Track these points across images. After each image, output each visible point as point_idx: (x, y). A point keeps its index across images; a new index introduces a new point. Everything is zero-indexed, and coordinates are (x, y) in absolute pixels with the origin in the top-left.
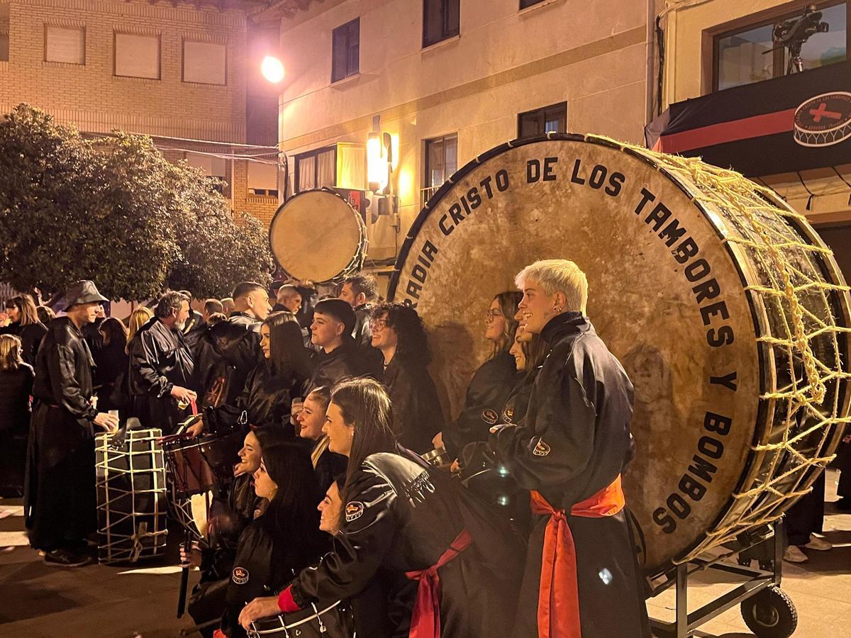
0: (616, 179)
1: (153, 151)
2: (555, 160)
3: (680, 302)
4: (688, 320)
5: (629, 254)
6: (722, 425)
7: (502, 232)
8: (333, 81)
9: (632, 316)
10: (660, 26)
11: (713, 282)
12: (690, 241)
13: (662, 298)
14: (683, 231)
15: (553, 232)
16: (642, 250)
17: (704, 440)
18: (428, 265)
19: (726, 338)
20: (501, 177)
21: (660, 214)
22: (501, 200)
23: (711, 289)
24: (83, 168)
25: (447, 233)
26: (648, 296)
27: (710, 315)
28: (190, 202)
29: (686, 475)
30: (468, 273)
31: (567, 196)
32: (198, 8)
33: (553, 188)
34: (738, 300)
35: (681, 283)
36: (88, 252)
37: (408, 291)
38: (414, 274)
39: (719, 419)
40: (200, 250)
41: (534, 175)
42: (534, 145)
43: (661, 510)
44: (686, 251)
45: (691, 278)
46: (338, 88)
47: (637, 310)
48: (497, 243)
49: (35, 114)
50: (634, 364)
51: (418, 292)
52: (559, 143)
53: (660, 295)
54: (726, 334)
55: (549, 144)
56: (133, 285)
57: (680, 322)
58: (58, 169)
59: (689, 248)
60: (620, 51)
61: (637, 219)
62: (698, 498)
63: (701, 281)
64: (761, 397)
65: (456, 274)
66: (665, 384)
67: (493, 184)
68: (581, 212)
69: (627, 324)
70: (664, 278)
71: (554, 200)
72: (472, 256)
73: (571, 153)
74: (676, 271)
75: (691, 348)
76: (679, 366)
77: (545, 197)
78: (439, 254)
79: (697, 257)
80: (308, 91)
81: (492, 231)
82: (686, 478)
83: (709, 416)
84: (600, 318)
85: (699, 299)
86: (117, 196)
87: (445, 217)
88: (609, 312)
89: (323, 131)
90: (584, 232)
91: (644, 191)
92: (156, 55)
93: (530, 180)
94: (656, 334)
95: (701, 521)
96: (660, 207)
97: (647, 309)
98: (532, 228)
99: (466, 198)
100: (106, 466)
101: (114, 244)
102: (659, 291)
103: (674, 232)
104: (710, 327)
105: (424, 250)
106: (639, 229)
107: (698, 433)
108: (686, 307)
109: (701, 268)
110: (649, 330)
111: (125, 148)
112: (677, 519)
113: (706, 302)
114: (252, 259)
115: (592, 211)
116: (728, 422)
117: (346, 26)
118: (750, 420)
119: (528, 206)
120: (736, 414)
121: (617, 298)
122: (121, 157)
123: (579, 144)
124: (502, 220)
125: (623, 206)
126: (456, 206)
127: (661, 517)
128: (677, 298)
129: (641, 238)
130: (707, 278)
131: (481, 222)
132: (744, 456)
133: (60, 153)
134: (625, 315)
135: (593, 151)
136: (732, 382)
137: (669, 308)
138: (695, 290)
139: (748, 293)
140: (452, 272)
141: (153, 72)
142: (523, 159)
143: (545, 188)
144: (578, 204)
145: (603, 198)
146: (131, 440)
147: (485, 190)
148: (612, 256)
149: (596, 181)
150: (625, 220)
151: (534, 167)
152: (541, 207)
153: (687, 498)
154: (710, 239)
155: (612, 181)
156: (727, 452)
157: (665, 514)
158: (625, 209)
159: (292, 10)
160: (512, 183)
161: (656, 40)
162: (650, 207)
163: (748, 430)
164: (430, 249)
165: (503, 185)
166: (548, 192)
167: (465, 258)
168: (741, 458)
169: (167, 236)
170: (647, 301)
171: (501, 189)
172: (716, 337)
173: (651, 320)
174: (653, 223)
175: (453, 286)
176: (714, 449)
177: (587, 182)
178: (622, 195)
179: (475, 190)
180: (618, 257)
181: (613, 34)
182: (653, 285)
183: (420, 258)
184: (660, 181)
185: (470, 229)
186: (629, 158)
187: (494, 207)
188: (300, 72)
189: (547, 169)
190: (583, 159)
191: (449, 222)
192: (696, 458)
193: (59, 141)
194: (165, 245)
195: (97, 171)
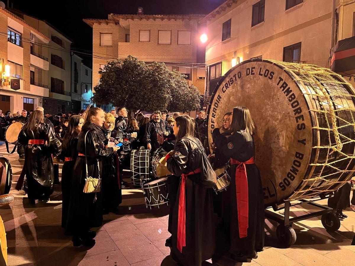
0: (272, 74)
1: (165, 67)
2: (254, 68)
3: (289, 115)
4: (292, 121)
5: (275, 99)
6: (301, 156)
7: (239, 92)
8: (222, 41)
9: (275, 119)
10: (337, 12)
11: (300, 108)
12: (293, 94)
13: (284, 114)
14: (291, 91)
15: (253, 92)
16: (279, 97)
17: (295, 161)
18: (219, 103)
19: (303, 127)
20: (239, 74)
21: (285, 85)
22: (239, 82)
23: (299, 111)
24: (145, 73)
25: (224, 92)
26: (280, 113)
27: (298, 119)
28: (175, 82)
29: (289, 172)
30: (229, 105)
31: (258, 80)
32: (183, 21)
33: (254, 77)
34: (307, 115)
35: (290, 109)
36: (146, 98)
37: (213, 111)
38: (215, 105)
39: (300, 154)
40: (178, 97)
41: (248, 73)
42: (248, 63)
43: (281, 183)
44: (292, 98)
45: (293, 107)
46: (224, 43)
47: (277, 117)
48: (238, 95)
49: (133, 58)
50: (275, 135)
51: (216, 111)
52: (256, 62)
53: (283, 112)
54: (303, 126)
55: (253, 62)
56: (158, 108)
57: (289, 121)
59: (293, 97)
60: (322, 22)
61: (278, 87)
62: (292, 180)
63: (296, 108)
64: (313, 147)
65: (226, 105)
66: (284, 142)
67: (237, 76)
68: (261, 85)
69: (274, 122)
70: (285, 107)
71: (254, 81)
72: (231, 100)
73: (259, 65)
74: (289, 104)
75: (292, 130)
76: (288, 136)
77: (251, 80)
78: (222, 99)
79: (295, 100)
80: (215, 45)
81: (236, 91)
82: (289, 173)
83: (297, 153)
84: (266, 120)
85: (295, 114)
87: (223, 87)
88: (269, 118)
89: (219, 57)
90: (262, 92)
91: (280, 78)
92: (170, 37)
93: (247, 75)
94: (282, 125)
95: (293, 187)
96: (285, 83)
97: (279, 117)
98: (247, 90)
99: (229, 81)
100: (133, 159)
101: (153, 96)
102: (283, 111)
103: (288, 91)
104: (298, 123)
105: (218, 98)
106: (278, 91)
107: (293, 158)
108: (291, 116)
109: (296, 104)
110: (280, 124)
111: (157, 67)
112: (286, 186)
113: (297, 115)
114: (194, 100)
115: (264, 85)
116: (303, 155)
117: (227, 22)
118: (309, 155)
119: (247, 83)
120: (305, 153)
121: (271, 113)
122: (156, 69)
123: (261, 62)
124: (239, 88)
125: (273, 83)
126: (227, 83)
127: (281, 185)
128: (289, 113)
129: (278, 93)
130: (298, 107)
131: (233, 89)
132: (307, 167)
133: (139, 69)
134: (273, 119)
135: (265, 64)
136: (304, 142)
137: (286, 117)
138: (294, 111)
139: (310, 112)
140: (225, 105)
141: (169, 42)
142: (245, 68)
143: (251, 77)
144: (260, 82)
145: (268, 80)
146: (141, 153)
147: (234, 78)
148: (270, 99)
149: (266, 75)
150: (274, 88)
151: (248, 70)
152: (250, 84)
153: (289, 179)
154: (299, 94)
155: (270, 74)
156: (302, 165)
157: (283, 184)
158: (274, 84)
159: (210, 18)
160: (242, 76)
161: (335, 18)
162: (282, 83)
163: (309, 158)
164: (219, 97)
165: (240, 76)
166: (252, 78)
167: (229, 100)
168: (306, 168)
169: (168, 93)
170: (280, 114)
171: (239, 78)
172: (300, 127)
173: (280, 121)
174: (282, 88)
175: (225, 109)
176: (298, 164)
177: (263, 75)
178: (273, 79)
179: (232, 78)
180: (271, 100)
181: (319, 16)
182: (282, 109)
183: (217, 100)
184: (285, 74)
185: (230, 91)
186: (276, 67)
187: (237, 84)
188: (212, 38)
189: (252, 71)
190: (262, 67)
191: (225, 89)
192: (292, 167)
193: (139, 66)
194: (167, 96)
195: (149, 74)
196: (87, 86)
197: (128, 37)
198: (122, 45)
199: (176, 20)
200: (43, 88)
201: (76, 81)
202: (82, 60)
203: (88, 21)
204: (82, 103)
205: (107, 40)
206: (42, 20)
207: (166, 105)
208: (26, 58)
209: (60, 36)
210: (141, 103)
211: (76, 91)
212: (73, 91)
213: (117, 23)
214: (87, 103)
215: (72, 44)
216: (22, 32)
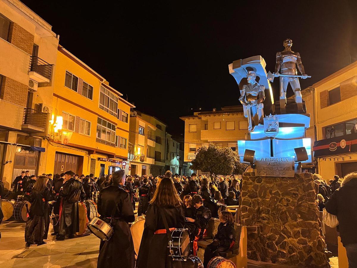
10: (315, 126)
24: (220, 153)
40: (239, 166)
58: (216, 154)
86: (225, 159)
92: (234, 125)
101: (225, 166)
122: (226, 151)
133: (217, 151)
141: (233, 128)
169: (233, 164)
193: (216, 149)
194: (232, 166)
195: (222, 154)
196: (173, 154)
197: (206, 125)
198: (203, 132)
199: (237, 115)
200: (152, 159)
201: (168, 151)
202: (171, 137)
203: (182, 119)
204: (171, 167)
205: (193, 128)
206: (152, 116)
207: (232, 171)
208: (146, 142)
209: (161, 123)
210: (218, 170)
211: (167, 159)
212: (166, 159)
213: (200, 118)
214: (173, 167)
215: (166, 127)
216: (145, 127)
